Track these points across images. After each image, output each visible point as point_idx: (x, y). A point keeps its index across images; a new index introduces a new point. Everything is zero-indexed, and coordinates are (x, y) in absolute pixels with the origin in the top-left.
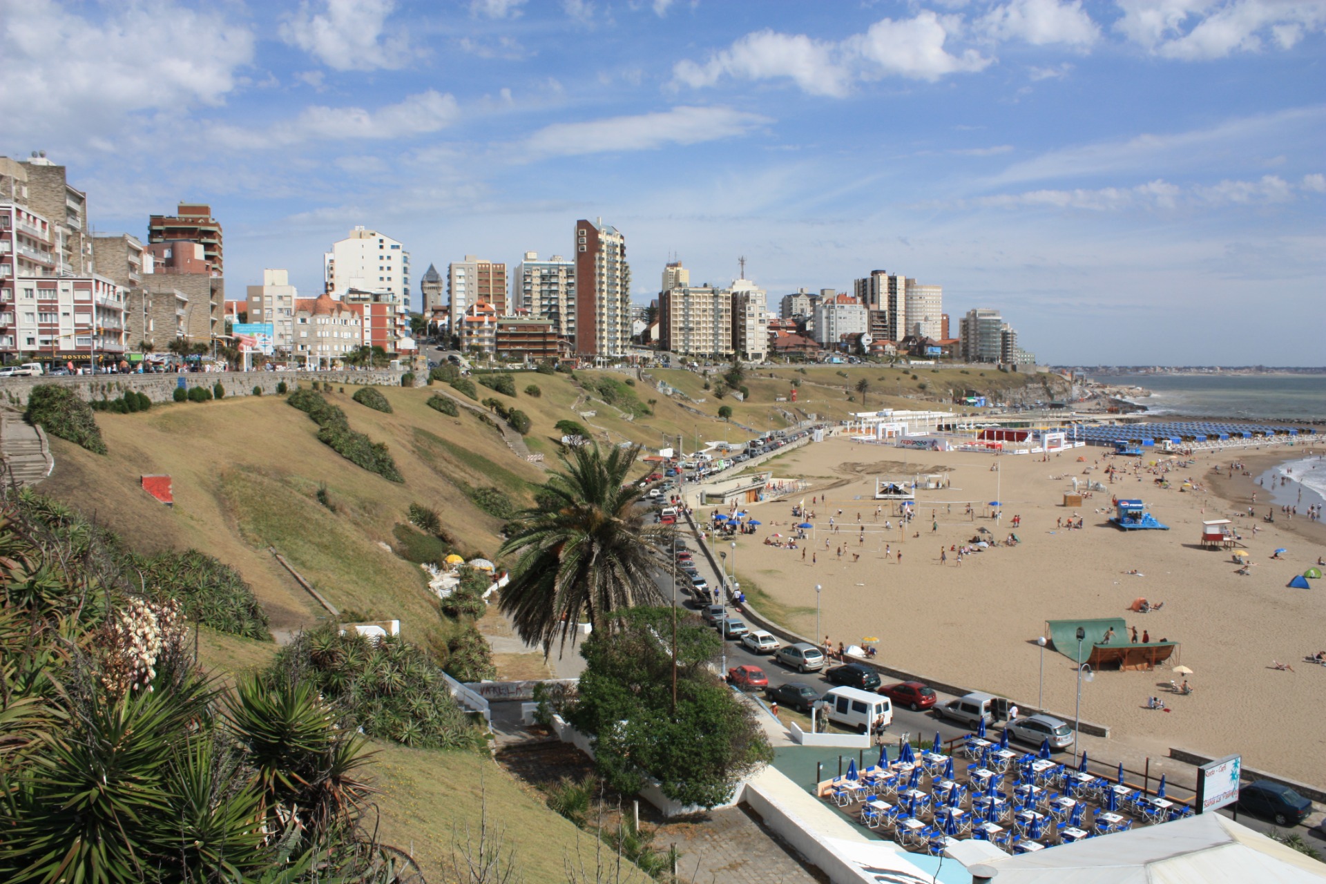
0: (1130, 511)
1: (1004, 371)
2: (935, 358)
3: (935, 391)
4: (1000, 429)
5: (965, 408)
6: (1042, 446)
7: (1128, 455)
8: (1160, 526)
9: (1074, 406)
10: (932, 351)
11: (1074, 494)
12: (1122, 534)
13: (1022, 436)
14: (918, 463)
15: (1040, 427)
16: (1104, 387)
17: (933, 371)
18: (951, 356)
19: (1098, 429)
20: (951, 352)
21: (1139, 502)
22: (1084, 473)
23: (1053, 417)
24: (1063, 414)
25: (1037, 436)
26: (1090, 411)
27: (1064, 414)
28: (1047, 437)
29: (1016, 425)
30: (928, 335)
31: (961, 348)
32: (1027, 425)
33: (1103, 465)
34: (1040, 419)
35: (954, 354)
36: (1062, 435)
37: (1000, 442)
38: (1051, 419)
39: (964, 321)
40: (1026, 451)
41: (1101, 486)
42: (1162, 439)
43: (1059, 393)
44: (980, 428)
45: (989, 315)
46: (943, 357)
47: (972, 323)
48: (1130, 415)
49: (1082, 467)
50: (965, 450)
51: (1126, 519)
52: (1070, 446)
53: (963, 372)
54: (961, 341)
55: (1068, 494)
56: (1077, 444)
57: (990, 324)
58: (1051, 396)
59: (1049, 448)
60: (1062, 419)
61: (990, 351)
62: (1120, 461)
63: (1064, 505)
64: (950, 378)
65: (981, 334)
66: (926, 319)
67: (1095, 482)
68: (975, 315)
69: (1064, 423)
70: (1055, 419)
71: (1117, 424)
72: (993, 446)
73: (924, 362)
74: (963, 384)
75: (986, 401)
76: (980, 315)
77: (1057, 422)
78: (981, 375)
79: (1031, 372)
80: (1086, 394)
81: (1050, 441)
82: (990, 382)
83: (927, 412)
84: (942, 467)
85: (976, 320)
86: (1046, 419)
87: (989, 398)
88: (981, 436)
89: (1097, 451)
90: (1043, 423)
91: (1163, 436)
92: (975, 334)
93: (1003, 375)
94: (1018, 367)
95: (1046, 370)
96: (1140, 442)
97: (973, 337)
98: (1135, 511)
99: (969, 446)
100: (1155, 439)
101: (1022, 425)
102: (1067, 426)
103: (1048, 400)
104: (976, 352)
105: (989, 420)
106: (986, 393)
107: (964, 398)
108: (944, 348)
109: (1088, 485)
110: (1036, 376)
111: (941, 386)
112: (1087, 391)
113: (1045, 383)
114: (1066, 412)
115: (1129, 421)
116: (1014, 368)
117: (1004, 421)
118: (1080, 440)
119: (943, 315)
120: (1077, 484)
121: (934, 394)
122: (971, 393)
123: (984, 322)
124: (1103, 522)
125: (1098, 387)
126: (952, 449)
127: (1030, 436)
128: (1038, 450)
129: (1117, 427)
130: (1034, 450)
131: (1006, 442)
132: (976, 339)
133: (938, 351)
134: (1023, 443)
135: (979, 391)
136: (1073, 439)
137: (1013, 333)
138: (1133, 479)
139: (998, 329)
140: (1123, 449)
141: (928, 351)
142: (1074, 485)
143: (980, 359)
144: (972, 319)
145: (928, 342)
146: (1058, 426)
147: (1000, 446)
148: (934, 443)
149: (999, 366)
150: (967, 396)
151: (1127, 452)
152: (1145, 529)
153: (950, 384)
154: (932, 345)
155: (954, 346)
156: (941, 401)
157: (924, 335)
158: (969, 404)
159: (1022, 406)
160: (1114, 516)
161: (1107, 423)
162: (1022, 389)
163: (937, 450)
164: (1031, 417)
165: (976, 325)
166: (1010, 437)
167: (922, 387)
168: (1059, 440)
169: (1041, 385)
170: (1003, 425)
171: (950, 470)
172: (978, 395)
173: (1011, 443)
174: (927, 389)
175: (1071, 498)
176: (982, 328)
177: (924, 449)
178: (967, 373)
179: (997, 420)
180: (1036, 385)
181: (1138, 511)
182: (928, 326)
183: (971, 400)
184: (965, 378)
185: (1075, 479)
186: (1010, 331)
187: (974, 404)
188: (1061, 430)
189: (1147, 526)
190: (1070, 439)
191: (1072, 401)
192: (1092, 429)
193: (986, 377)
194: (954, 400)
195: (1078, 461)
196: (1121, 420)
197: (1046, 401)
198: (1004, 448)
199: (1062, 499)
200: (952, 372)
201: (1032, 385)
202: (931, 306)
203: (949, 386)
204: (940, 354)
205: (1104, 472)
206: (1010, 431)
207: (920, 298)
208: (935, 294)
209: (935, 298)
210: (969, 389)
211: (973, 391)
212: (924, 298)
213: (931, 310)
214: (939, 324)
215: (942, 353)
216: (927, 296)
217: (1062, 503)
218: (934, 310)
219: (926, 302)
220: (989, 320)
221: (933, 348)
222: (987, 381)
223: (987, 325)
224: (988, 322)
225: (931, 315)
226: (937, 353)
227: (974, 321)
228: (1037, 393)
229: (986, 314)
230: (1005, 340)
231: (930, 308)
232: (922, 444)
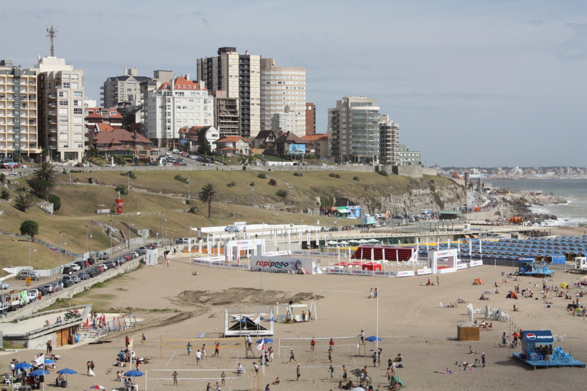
0: (538, 345)
1: (383, 173)
2: (299, 157)
3: (298, 199)
4: (377, 246)
5: (335, 220)
6: (430, 266)
7: (534, 275)
8: (574, 362)
9: (468, 216)
10: (294, 149)
11: (470, 324)
12: (529, 372)
13: (405, 255)
14: (277, 289)
15: (427, 243)
16: (505, 192)
17: (296, 174)
18: (317, 156)
19: (498, 244)
20: (317, 150)
21: (548, 333)
22: (482, 298)
23: (443, 230)
24: (456, 227)
25: (423, 254)
26: (488, 223)
27: (457, 226)
28: (436, 255)
29: (395, 240)
30: (290, 129)
31: (330, 146)
32: (412, 240)
33: (506, 289)
34: (427, 233)
35: (321, 153)
36: (454, 253)
37: (379, 262)
38: (440, 233)
39: (333, 112)
40: (411, 273)
41: (503, 314)
42: (575, 255)
43: (451, 201)
44: (355, 245)
45: (364, 104)
46: (308, 157)
47: (344, 115)
48: (535, 227)
49: (479, 291)
50: (335, 272)
51: (533, 354)
52: (464, 265)
53: (332, 175)
54: (330, 137)
55: (464, 325)
56: (472, 263)
57: (365, 115)
58: (441, 205)
59: (439, 268)
60: (454, 233)
61: (366, 149)
62: (525, 282)
63: (458, 339)
64: (317, 183)
65: (355, 128)
66: (287, 109)
67: (495, 310)
68: (346, 104)
69: (456, 237)
70: (445, 233)
71: (521, 237)
72: (370, 267)
73: (284, 163)
74: (333, 190)
75: (361, 212)
76: (354, 104)
77: (449, 236)
78: (355, 179)
79: (417, 175)
80: (483, 201)
81: (441, 260)
82: (366, 187)
83: (288, 226)
84: (307, 295)
85: (348, 111)
86: (435, 233)
87: (365, 208)
88: (357, 255)
89: (496, 269)
90: (431, 238)
91: (576, 252)
92: (348, 129)
93: (382, 179)
94: (399, 169)
95: (433, 173)
96: (549, 260)
97: (344, 131)
98: (543, 345)
99: (341, 267)
100: (567, 255)
101: (405, 240)
102: (459, 242)
103: (436, 209)
104: (348, 150)
105: (365, 235)
106: (361, 201)
107: (334, 208)
108: (308, 145)
109: (486, 313)
110: (422, 180)
111: (305, 193)
112: (484, 198)
113: (433, 189)
114: (459, 223)
115: (535, 233)
116: (395, 170)
117: (384, 235)
118: (477, 258)
119: (307, 105)
120: (473, 312)
121: (297, 203)
122: (343, 202)
123: (357, 113)
124: (505, 359)
125: (498, 192)
126: (320, 272)
127: (415, 254)
128: (426, 270)
129: (521, 242)
130: (420, 272)
131: (385, 261)
132: (348, 134)
133: (302, 149)
134: (408, 263)
135: (353, 200)
136: (468, 257)
137: (393, 127)
138: (541, 305)
139: (375, 122)
140: (529, 268)
141: (290, 149)
142: (469, 313)
143: (354, 159)
144: (344, 109)
145: (289, 138)
146: (449, 242)
147: (379, 266)
148: (297, 265)
149: (377, 168)
150: (337, 205)
151: (534, 271)
152: (557, 366)
153: (316, 190)
154: (294, 143)
155: (321, 143)
156: (306, 211)
157: (285, 129)
158: (341, 215)
159: (406, 216)
160: (518, 351)
161: (509, 237)
162: (406, 196)
163: (302, 273)
164: (417, 230)
165: (348, 117)
166: (391, 255)
167: (282, 195)
168: (451, 258)
169: (428, 191)
170: (385, 240)
171: (318, 297)
172: (352, 204)
173: (393, 263)
174: (289, 197)
175: (466, 329)
176: (354, 120)
177: (286, 272)
178: (337, 176)
179: (375, 235)
180: (422, 191)
181: (548, 344)
182: (289, 118)
183: (342, 210)
184: (335, 183)
185: (470, 306)
186: (389, 125)
187: (347, 214)
188: (453, 246)
189: (559, 363)
190: (464, 257)
191: (466, 210)
192: (491, 244)
193: (361, 182)
194: (321, 209)
195: (475, 284)
196: (525, 233)
197: (435, 211)
198: (385, 269)
199: (456, 331)
200: (319, 175)
201: (418, 190)
202: (293, 93)
203: (316, 193)
204: (304, 153)
205: (506, 296)
206: (390, 248)
207: (279, 83)
208: (297, 78)
209: (297, 83)
210: (341, 196)
211: (345, 199)
212: (284, 82)
213: (293, 98)
214: (303, 116)
215: (306, 151)
216: (288, 80)
217: (456, 336)
218: (297, 98)
219: (287, 88)
220: (364, 111)
221: (296, 145)
222: (362, 187)
223: (361, 117)
224: (363, 113)
225: (293, 104)
226: (300, 151)
227: (345, 112)
228: (424, 200)
229: (360, 103)
230: (384, 136)
231: (291, 95)
232: (283, 266)
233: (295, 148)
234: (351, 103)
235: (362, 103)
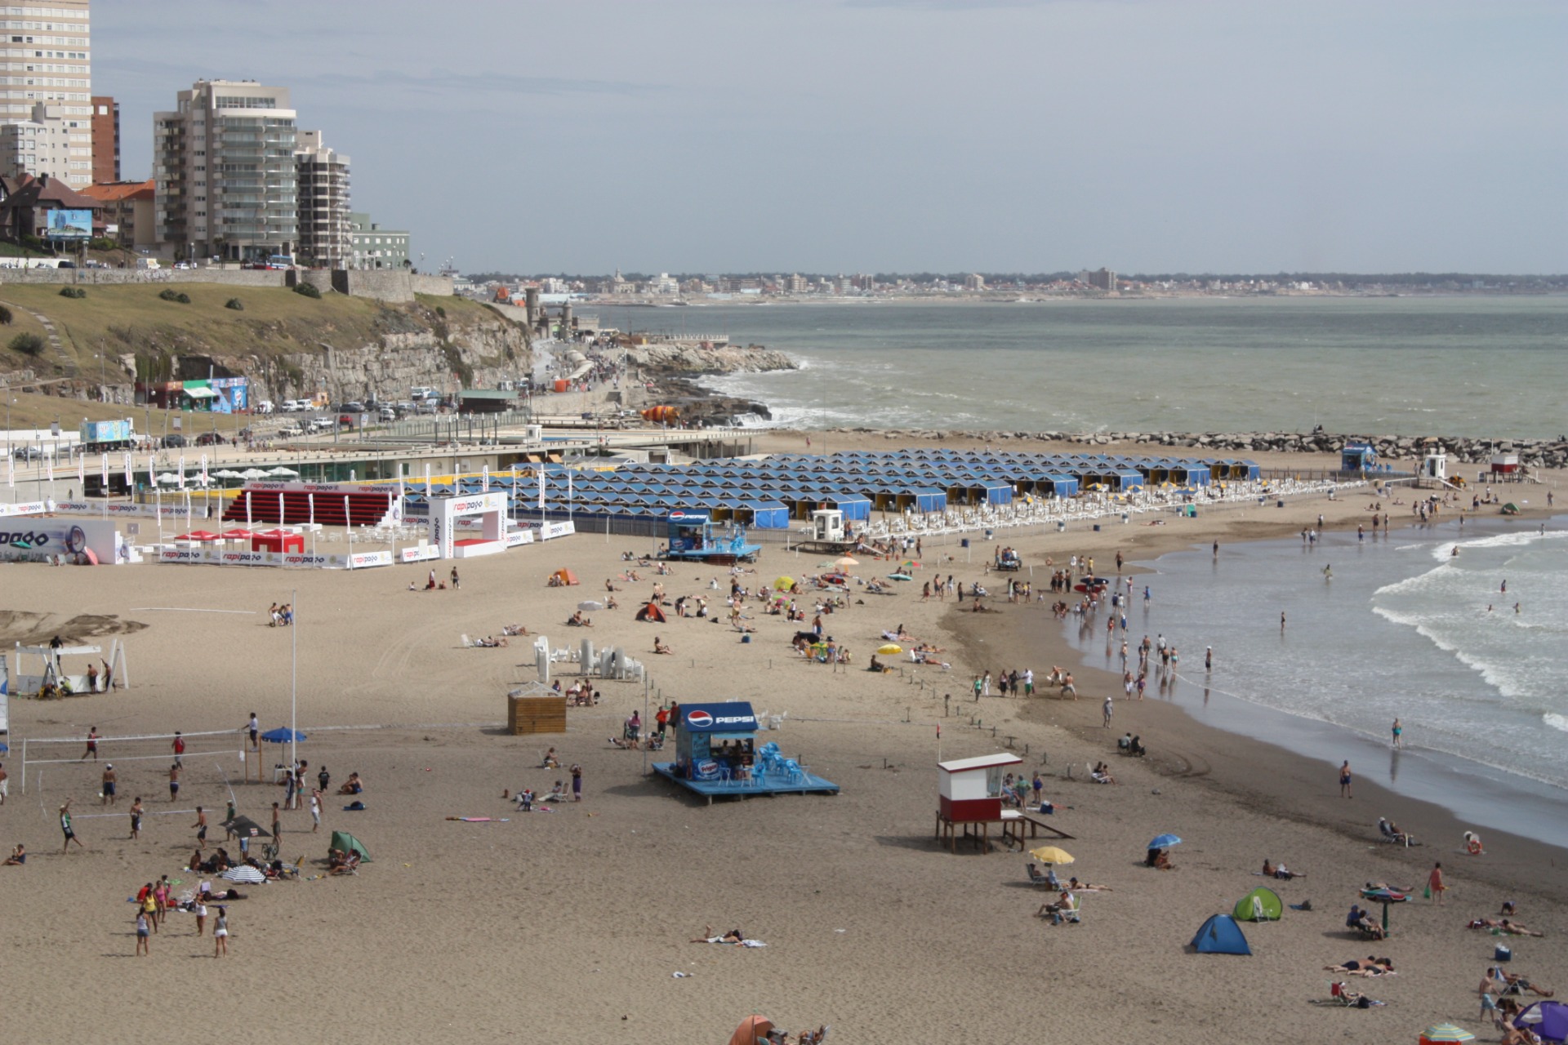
0: (717, 740)
1: (308, 291)
2: (74, 246)
3: (74, 360)
4: (297, 485)
5: (177, 418)
6: (437, 539)
7: (709, 559)
8: (810, 782)
9: (535, 404)
10: (60, 221)
11: (542, 691)
12: (695, 812)
13: (369, 509)
14: (18, 608)
15: (428, 477)
16: (632, 341)
17: (66, 293)
18: (126, 242)
19: (614, 479)
20: (126, 227)
21: (744, 708)
22: (572, 622)
23: (469, 442)
24: (503, 433)
25: (417, 507)
26: (588, 422)
27: (507, 430)
28: (452, 509)
29: (340, 471)
30: (47, 168)
31: (161, 215)
32: (387, 469)
33: (634, 597)
34: (428, 451)
35: (137, 235)
36: (499, 502)
37: (297, 529)
38: (463, 450)
39: (169, 124)
40: (385, 558)
41: (627, 662)
42: (813, 506)
43: (489, 363)
44: (232, 483)
45: (252, 102)
46: (99, 245)
47: (199, 130)
48: (712, 433)
49: (565, 602)
50: (179, 558)
51: (705, 766)
52: (527, 535)
53: (166, 295)
54: (160, 190)
55: (525, 694)
56: (548, 529)
57: (256, 131)
58: (464, 374)
59: (459, 543)
60: (500, 450)
61: (259, 223)
62: (685, 578)
63: (510, 730)
64: (126, 317)
65: (228, 167)
66: (38, 114)
67: (607, 651)
68: (205, 101)
69: (504, 461)
70: (476, 450)
71: (674, 460)
72: (275, 544)
73: (33, 262)
74: (171, 335)
75: (248, 394)
76: (225, 102)
77: (485, 458)
78: (231, 305)
79: (399, 294)
80: (577, 365)
81: (463, 522)
82: (262, 328)
83: (46, 434)
84: (101, 620)
85: (210, 120)
86: (450, 451)
87: (259, 384)
88: (235, 512)
89: (610, 545)
90: (438, 463)
91: (816, 498)
92: (209, 168)
93: (304, 305)
94: (352, 279)
95: (443, 289)
96: (746, 518)
97: (200, 176)
98: (731, 739)
99: (195, 545)
100: (792, 505)
101: (368, 470)
102: (514, 472)
103: (450, 386)
104: (211, 228)
105: (260, 457)
106: (248, 365)
107: (173, 385)
108: (101, 212)
109: (584, 661)
110: (412, 308)
111: (92, 343)
112: (580, 356)
113: (441, 332)
114: (513, 424)
115: (711, 449)
116: (340, 281)
117: (311, 458)
118: (558, 515)
119: (96, 102)
120: (550, 658)
121: (72, 372)
122: (197, 368)
123: (235, 125)
124: (632, 781)
125: (614, 342)
126: (135, 557)
127: (396, 506)
128: (425, 550)
129: (674, 471)
130: (408, 554)
131: (315, 527)
132: (210, 184)
133: (82, 223)
134: (376, 531)
135: (227, 362)
136: (537, 513)
137: (334, 166)
138: (721, 638)
139: (284, 152)
140: (696, 541)
141: (49, 222)
142: (540, 661)
143: (226, 251)
144: (199, 115)
145: (46, 193)
146: (486, 473)
147: (299, 541)
148: (71, 540)
149: (290, 276)
150: (183, 376)
151: (707, 549)
152: (767, 794)
153: (124, 337)
154: (61, 206)
155: (136, 206)
156: (95, 394)
157: (33, 168)
158: (193, 403)
159: (370, 406)
160: (666, 758)
161: (642, 458)
162: (369, 351)
163: (87, 562)
164: (401, 443)
165: (209, 137)
166: (330, 511)
167: (29, 348)
168: (491, 517)
169: (430, 338)
170: (306, 470)
171: (131, 626)
172: (223, 373)
173: (335, 533)
174: (47, 356)
175: (531, 704)
176: (227, 145)
177: (41, 559)
178: (183, 298)
179: (287, 457)
180: (412, 339)
181: (743, 737)
182: (46, 137)
183: (197, 390)
184: (175, 316)
185: (542, 643)
186: (323, 158)
187: (208, 402)
188: (496, 485)
189: (772, 785)
190: (526, 513)
191: (532, 388)
192: (597, 478)
193: (247, 313)
194: (139, 388)
195: (553, 583)
196: (685, 448)
197: (448, 390)
198: (313, 548)
199: (503, 709)
200: (132, 294)
201: (401, 336)
202: (55, 68)
203: (122, 344)
204: (90, 233)
205: (635, 616)
206: (328, 491)
207: (17, 39)
208: (66, 27)
209: (66, 41)
210: (191, 351)
211: (204, 359)
212: (30, 39)
213: (55, 82)
214: (83, 132)
215: (95, 230)
216: (40, 33)
217: (505, 723)
218: (67, 82)
219: (38, 54)
220: (254, 120)
221: (66, 213)
222: (251, 326)
223: (246, 138)
224: (250, 125)
225: (55, 98)
226: (78, 229)
227: (202, 123)
228: (417, 363)
229: (242, 99)
230: (308, 189)
231: (50, 75)
232: (33, 543)
233: (63, 219)
234: (218, 99)
235: (248, 99)
